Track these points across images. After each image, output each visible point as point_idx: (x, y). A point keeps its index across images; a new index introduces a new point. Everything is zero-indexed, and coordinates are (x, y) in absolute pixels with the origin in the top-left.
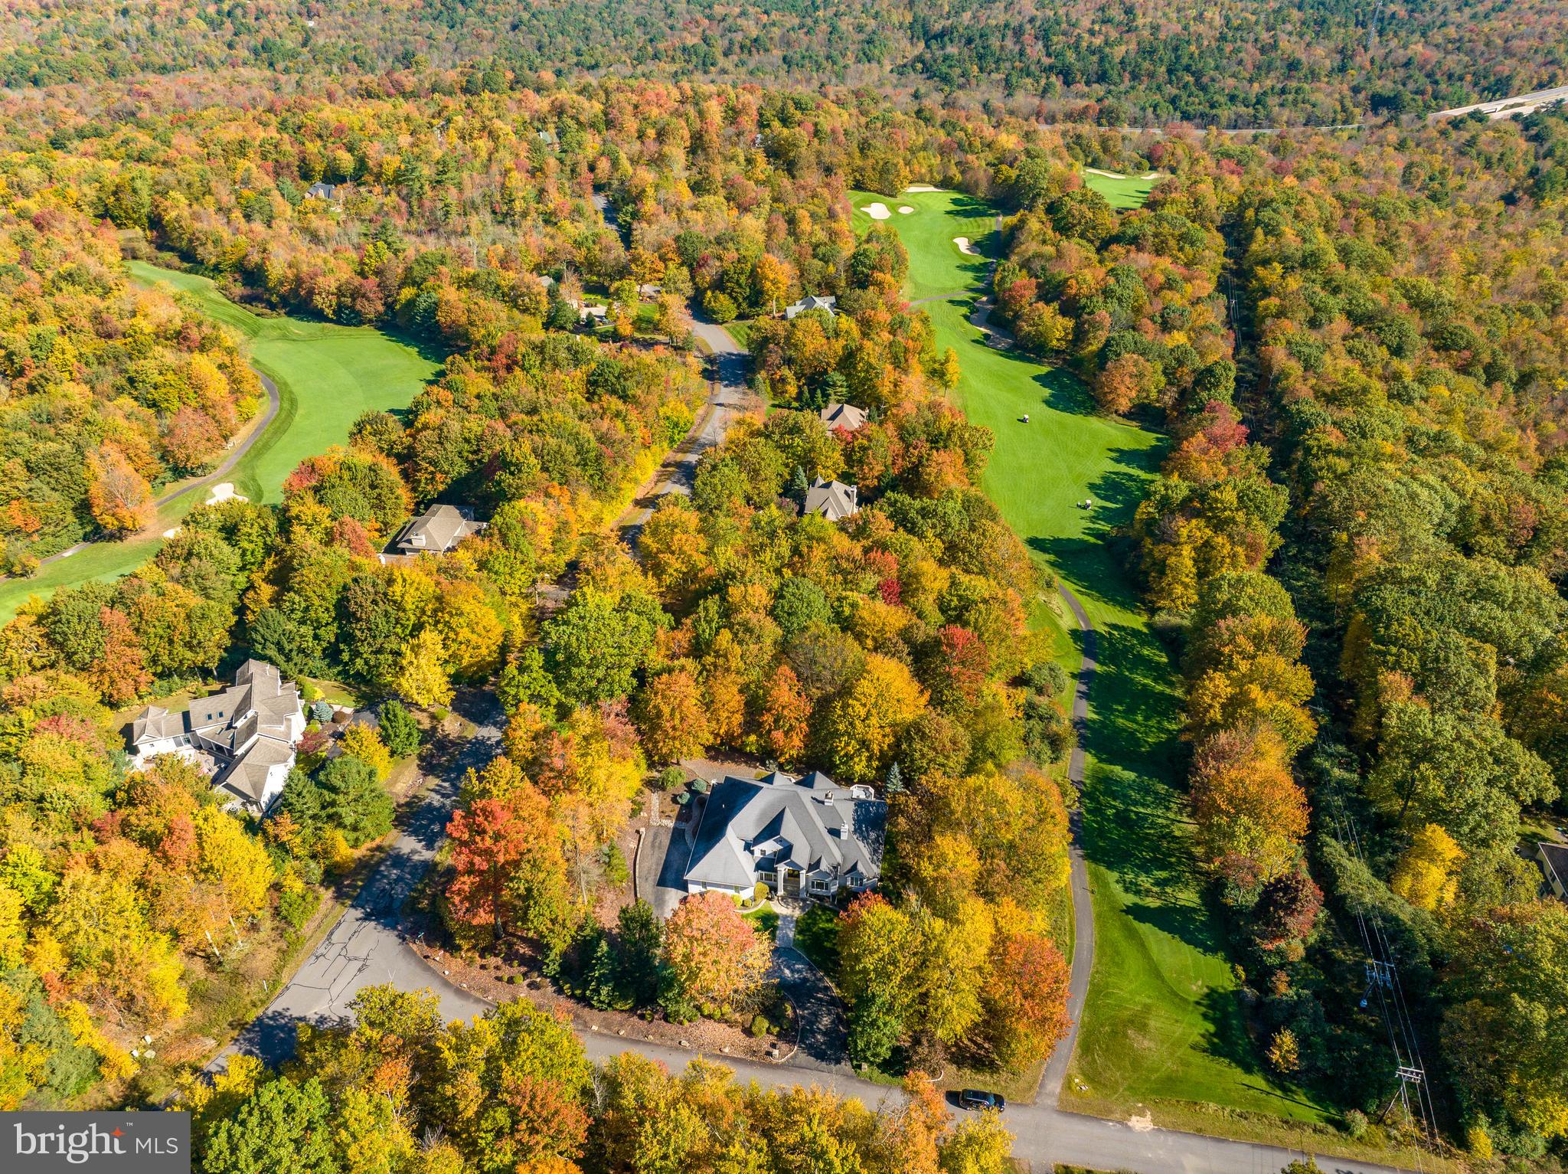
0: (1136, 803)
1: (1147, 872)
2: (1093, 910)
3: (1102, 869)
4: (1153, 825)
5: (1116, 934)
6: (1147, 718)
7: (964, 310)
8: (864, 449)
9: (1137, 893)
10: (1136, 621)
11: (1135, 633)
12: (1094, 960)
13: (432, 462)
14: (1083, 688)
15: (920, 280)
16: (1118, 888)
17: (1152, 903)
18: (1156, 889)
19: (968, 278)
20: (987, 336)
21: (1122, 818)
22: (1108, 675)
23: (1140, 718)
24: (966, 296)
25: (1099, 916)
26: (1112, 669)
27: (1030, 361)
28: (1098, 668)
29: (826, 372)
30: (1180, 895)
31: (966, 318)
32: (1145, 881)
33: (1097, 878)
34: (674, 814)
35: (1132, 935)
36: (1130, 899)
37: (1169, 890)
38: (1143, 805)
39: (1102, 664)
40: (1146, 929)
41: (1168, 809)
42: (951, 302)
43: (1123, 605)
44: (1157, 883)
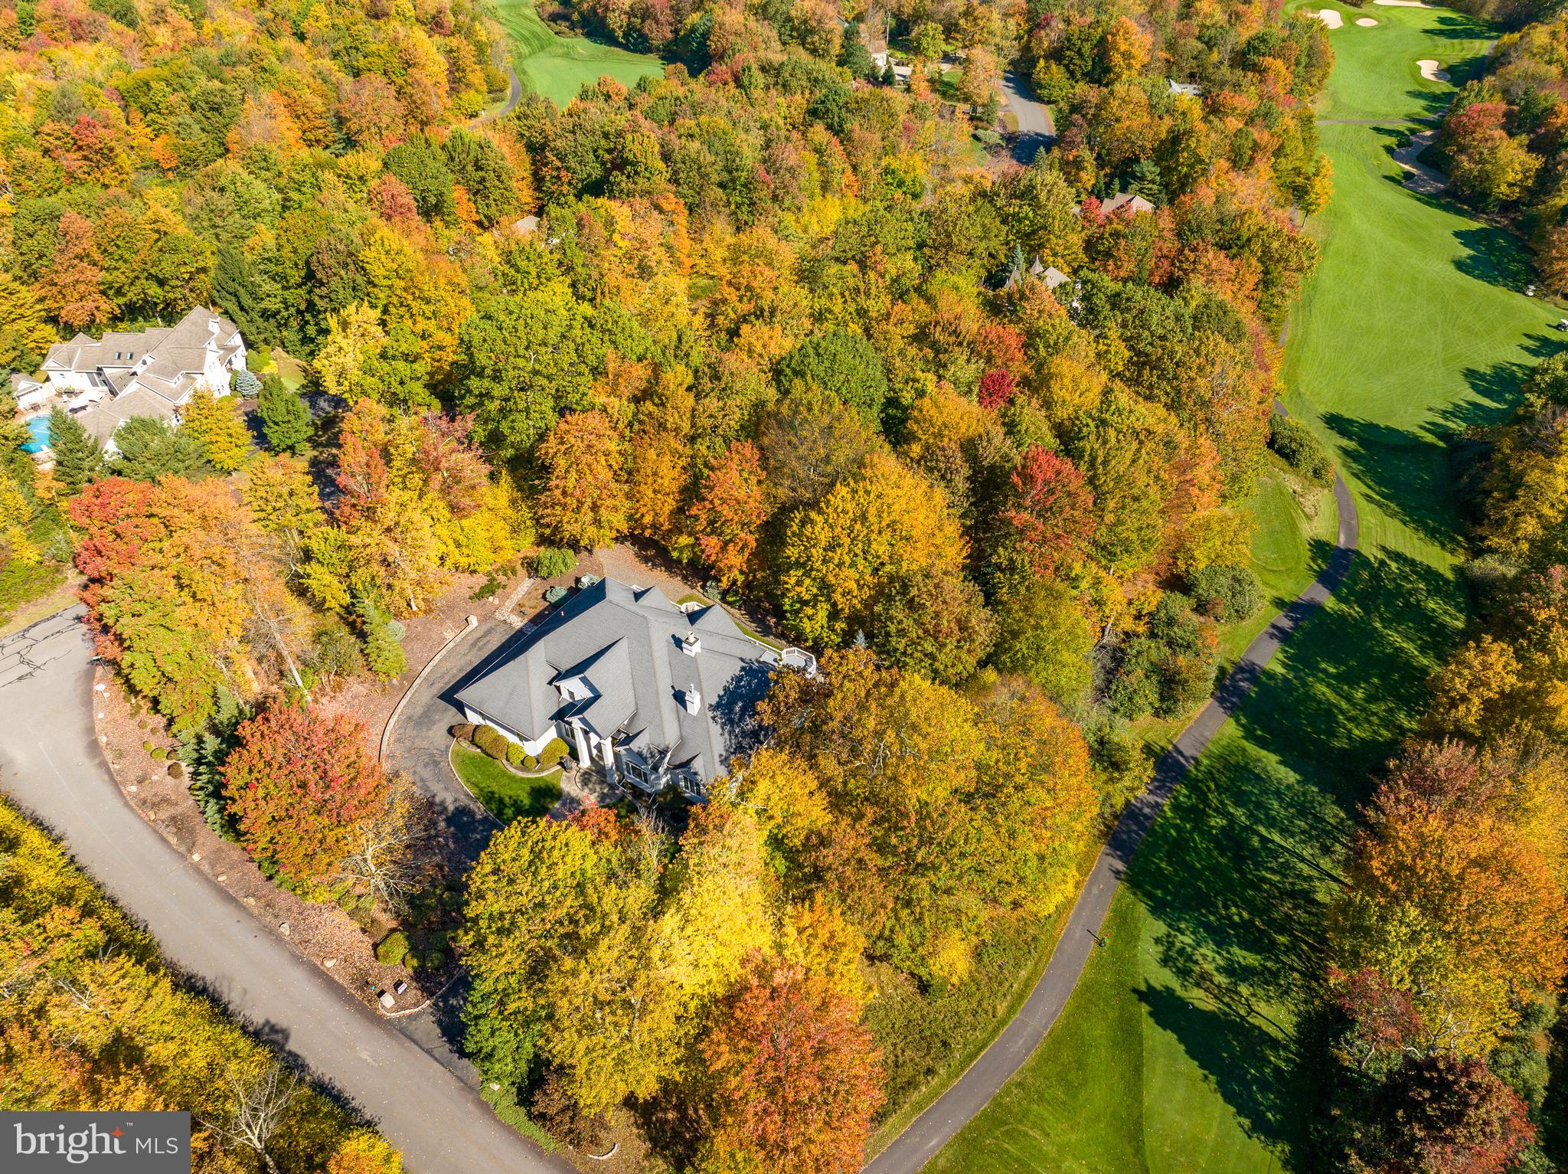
0: (1271, 823)
1: (1221, 943)
2: (1084, 972)
3: (1142, 909)
4: (1284, 869)
5: (1099, 1031)
6: (1371, 698)
7: (1391, 141)
8: (1116, 235)
9: (1183, 973)
10: (1442, 560)
11: (1429, 575)
12: (1029, 1061)
13: (562, 158)
14: (1286, 624)
15: (1344, 99)
16: (1154, 952)
17: (1200, 999)
18: (1221, 979)
19: (1417, 107)
20: (1408, 176)
21: (1234, 841)
22: (1342, 618)
23: (1359, 695)
24: (1403, 126)
25: (1088, 988)
26: (1356, 611)
27: (1460, 212)
28: (1330, 602)
29: (1137, 160)
30: (1262, 1007)
31: (1389, 150)
32: (1208, 959)
33: (1123, 922)
34: (532, 613)
35: (1128, 1039)
36: (1164, 978)
37: (1244, 989)
38: (1284, 831)
39: (1341, 599)
40: (1160, 1040)
41: (1326, 851)
42: (1377, 130)
43: (1432, 534)
44: (1230, 970)
